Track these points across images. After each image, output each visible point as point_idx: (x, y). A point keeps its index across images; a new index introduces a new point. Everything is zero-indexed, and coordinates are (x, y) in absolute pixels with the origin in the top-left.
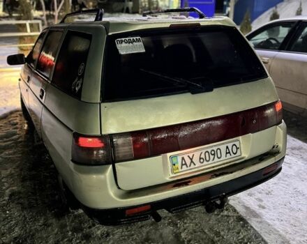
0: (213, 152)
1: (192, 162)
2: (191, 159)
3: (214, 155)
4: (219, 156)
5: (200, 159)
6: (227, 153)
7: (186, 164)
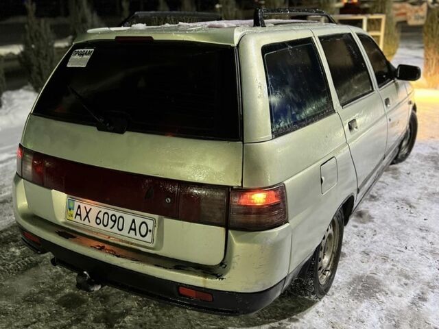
0: (114, 218)
1: (87, 216)
2: (88, 213)
3: (115, 221)
4: (120, 227)
5: (97, 218)
6: (131, 229)
7: (80, 215)
